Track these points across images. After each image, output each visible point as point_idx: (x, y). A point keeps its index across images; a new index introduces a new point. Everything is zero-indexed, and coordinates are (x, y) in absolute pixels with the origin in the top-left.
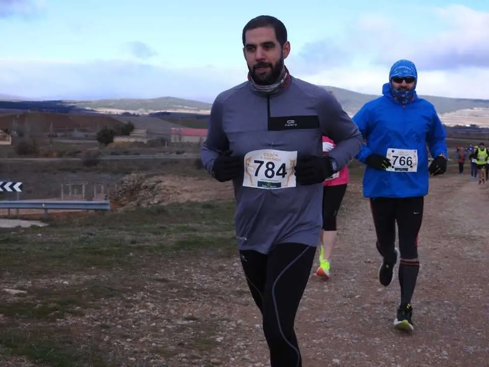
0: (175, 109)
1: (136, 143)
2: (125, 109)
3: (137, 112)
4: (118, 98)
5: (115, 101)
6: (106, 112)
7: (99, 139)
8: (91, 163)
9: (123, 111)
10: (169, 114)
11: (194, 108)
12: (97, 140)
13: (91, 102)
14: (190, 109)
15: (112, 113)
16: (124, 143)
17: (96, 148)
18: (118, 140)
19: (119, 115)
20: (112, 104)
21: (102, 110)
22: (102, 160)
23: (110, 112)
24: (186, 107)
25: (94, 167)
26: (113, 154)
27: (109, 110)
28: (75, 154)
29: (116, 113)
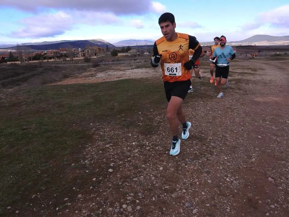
1: (126, 55)
18: (119, 54)
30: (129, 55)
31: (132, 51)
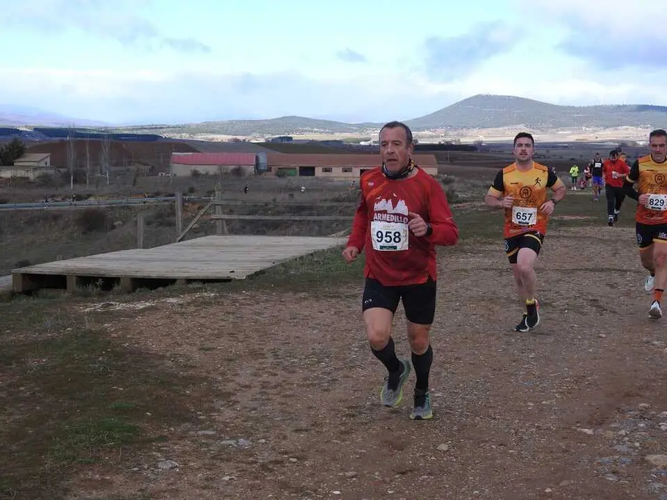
0: (302, 132)
2: (234, 135)
3: (247, 138)
4: (224, 120)
5: (223, 124)
6: (207, 139)
9: (230, 137)
10: (290, 139)
11: (327, 130)
13: (189, 126)
14: (321, 133)
15: (215, 141)
19: (225, 143)
20: (216, 128)
21: (203, 137)
23: (213, 139)
24: (315, 129)
27: (210, 136)
29: (219, 140)
30: (32, 176)
31: (33, 165)
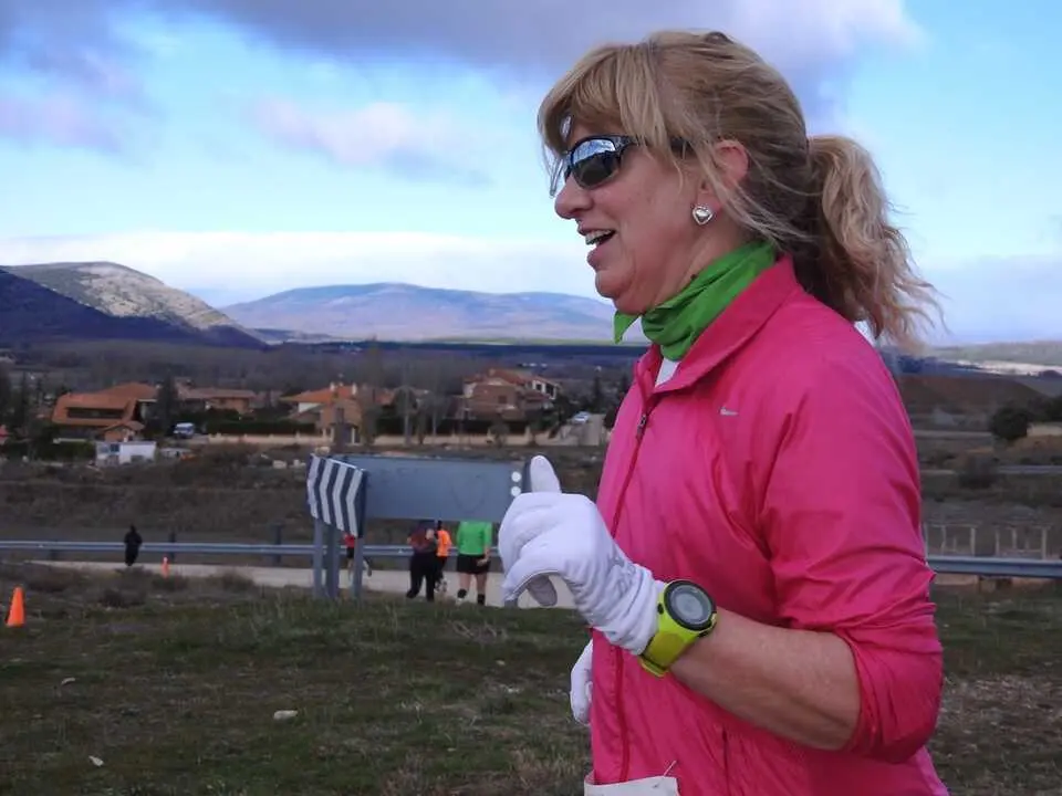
2: (1046, 364)
4: (1029, 340)
5: (1025, 346)
6: (1002, 370)
7: (994, 429)
8: (977, 482)
9: (1042, 368)
12: (989, 431)
15: (1018, 373)
16: (1050, 437)
17: (989, 450)
18: (1037, 431)
19: (1034, 377)
20: (1015, 353)
21: (994, 367)
22: (1004, 476)
23: (1013, 371)
25: (984, 491)
26: (1026, 462)
27: (1010, 366)
28: (942, 459)
29: (1025, 373)
